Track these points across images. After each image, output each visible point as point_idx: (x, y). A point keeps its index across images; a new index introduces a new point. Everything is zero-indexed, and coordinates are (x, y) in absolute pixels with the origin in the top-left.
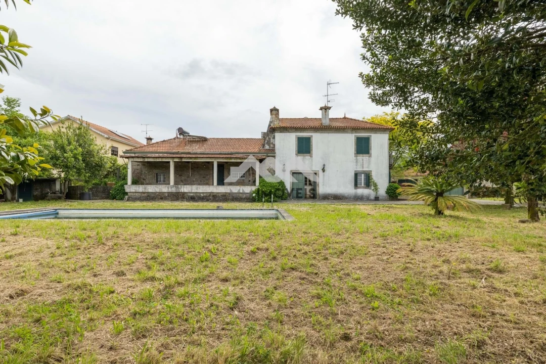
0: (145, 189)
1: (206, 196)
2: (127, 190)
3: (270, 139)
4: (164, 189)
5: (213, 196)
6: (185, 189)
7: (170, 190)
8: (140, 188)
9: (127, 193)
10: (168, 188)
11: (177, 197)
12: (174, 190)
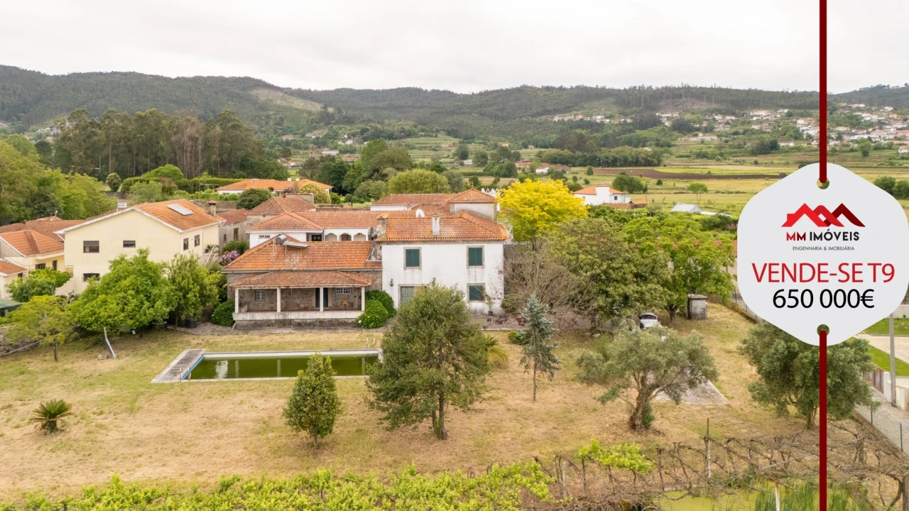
0: (253, 316)
1: (313, 322)
2: (235, 318)
3: (376, 250)
4: (271, 316)
5: (320, 322)
6: (293, 316)
7: (277, 318)
8: (248, 317)
9: (234, 322)
10: (276, 315)
11: (284, 324)
12: (281, 317)
